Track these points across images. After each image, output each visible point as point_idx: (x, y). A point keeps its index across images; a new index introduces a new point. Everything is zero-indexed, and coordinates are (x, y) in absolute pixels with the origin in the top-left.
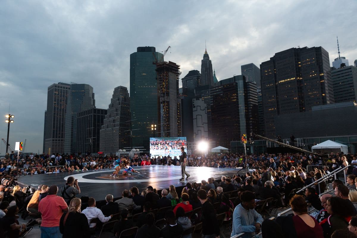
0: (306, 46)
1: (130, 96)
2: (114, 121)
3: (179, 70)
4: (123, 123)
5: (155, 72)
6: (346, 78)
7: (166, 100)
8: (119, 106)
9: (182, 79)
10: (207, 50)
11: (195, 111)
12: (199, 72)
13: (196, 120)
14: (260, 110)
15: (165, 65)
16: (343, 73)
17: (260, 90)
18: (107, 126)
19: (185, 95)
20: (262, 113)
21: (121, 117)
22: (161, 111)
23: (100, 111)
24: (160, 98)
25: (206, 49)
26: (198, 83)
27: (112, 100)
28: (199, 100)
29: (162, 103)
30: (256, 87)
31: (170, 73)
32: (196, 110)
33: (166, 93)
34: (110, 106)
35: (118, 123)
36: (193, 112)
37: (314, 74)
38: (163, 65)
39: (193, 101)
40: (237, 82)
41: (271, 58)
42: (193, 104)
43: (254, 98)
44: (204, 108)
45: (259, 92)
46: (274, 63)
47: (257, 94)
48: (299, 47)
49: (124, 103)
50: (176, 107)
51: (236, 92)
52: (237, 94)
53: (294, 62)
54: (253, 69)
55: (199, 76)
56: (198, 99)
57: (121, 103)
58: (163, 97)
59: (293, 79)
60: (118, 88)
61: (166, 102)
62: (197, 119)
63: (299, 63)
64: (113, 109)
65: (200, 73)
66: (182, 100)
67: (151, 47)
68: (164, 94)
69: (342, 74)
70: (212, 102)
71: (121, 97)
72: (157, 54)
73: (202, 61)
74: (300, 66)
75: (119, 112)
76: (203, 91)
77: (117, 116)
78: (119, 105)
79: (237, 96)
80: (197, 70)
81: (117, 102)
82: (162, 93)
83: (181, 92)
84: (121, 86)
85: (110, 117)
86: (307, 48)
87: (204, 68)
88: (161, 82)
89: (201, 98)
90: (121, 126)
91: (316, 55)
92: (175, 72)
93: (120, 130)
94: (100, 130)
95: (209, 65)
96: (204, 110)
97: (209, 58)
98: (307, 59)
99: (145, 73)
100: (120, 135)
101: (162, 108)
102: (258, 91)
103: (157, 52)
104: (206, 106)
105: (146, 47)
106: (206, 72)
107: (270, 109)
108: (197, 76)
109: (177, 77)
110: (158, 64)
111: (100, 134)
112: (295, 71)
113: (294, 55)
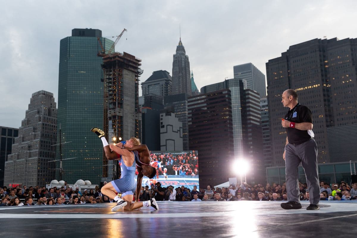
1: (57, 107)
2: (30, 147)
3: (139, 67)
4: (45, 151)
5: (100, 68)
7: (118, 114)
8: (39, 123)
9: (142, 84)
10: (181, 40)
11: (163, 133)
12: (169, 73)
13: (165, 147)
14: (265, 135)
15: (117, 58)
17: (266, 103)
18: (18, 155)
19: (148, 108)
20: (268, 138)
21: (41, 141)
22: (109, 132)
23: (7, 131)
24: (109, 111)
25: (180, 38)
26: (167, 90)
27: (27, 112)
28: (170, 115)
29: (110, 118)
30: (259, 98)
31: (125, 72)
32: (166, 131)
33: (118, 102)
34: (23, 123)
35: (36, 150)
36: (161, 135)
37: (348, 79)
38: (114, 57)
39: (161, 117)
40: (230, 89)
41: (283, 54)
42: (161, 121)
43: (256, 115)
44: (179, 130)
45: (263, 106)
46: (288, 61)
47: (259, 108)
48: (325, 38)
49: (47, 118)
50: (134, 126)
51: (229, 104)
52: (230, 108)
53: (319, 61)
54: (251, 72)
55: (169, 80)
56: (168, 113)
57: (42, 118)
58: (114, 109)
59: (317, 86)
60: (39, 93)
61: (117, 117)
62: (167, 147)
63: (326, 62)
64: (29, 128)
65: (171, 74)
66: (143, 115)
67: (94, 30)
68: (114, 104)
70: (190, 119)
71: (43, 108)
72: (104, 41)
73: (174, 56)
74: (327, 66)
75: (39, 133)
76: (176, 103)
77: (35, 139)
78: (40, 121)
79: (230, 112)
80: (165, 71)
81: (36, 116)
82: (111, 104)
83: (142, 102)
84: (43, 91)
85: (23, 141)
86: (337, 40)
87: (177, 68)
88: (110, 84)
89: (174, 113)
90: (41, 156)
91: (352, 50)
92: (133, 70)
93: (39, 163)
94: (6, 162)
95: (185, 63)
96: (177, 132)
97: (185, 52)
98: (338, 57)
99: (83, 71)
100: (39, 171)
101: (111, 127)
102: (261, 104)
103: (104, 38)
104: (182, 126)
105: (87, 29)
106: (181, 74)
107: (282, 133)
108: (166, 80)
109: (137, 78)
110: (106, 57)
111: (5, 169)
112: (320, 75)
113: (318, 49)
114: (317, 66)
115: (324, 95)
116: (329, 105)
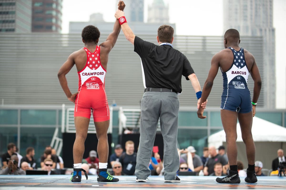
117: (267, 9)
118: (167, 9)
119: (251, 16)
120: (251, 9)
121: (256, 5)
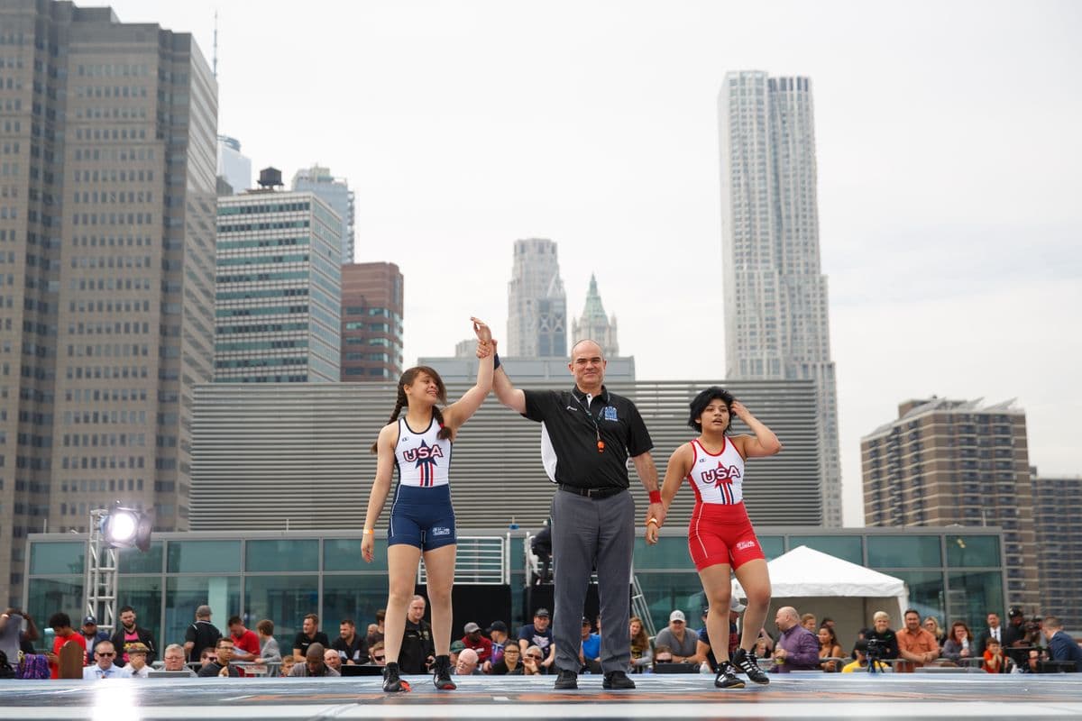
0: (105, 5)
6: (280, 259)
16: (267, 226)
53: (29, 86)
69: (262, 227)
91: (162, 75)
112: (25, 146)
113: (32, 36)
114: (18, 105)
115: (31, 238)
116: (44, 284)
117: (816, 323)
118: (613, 329)
119: (784, 338)
120: (783, 324)
121: (794, 317)
